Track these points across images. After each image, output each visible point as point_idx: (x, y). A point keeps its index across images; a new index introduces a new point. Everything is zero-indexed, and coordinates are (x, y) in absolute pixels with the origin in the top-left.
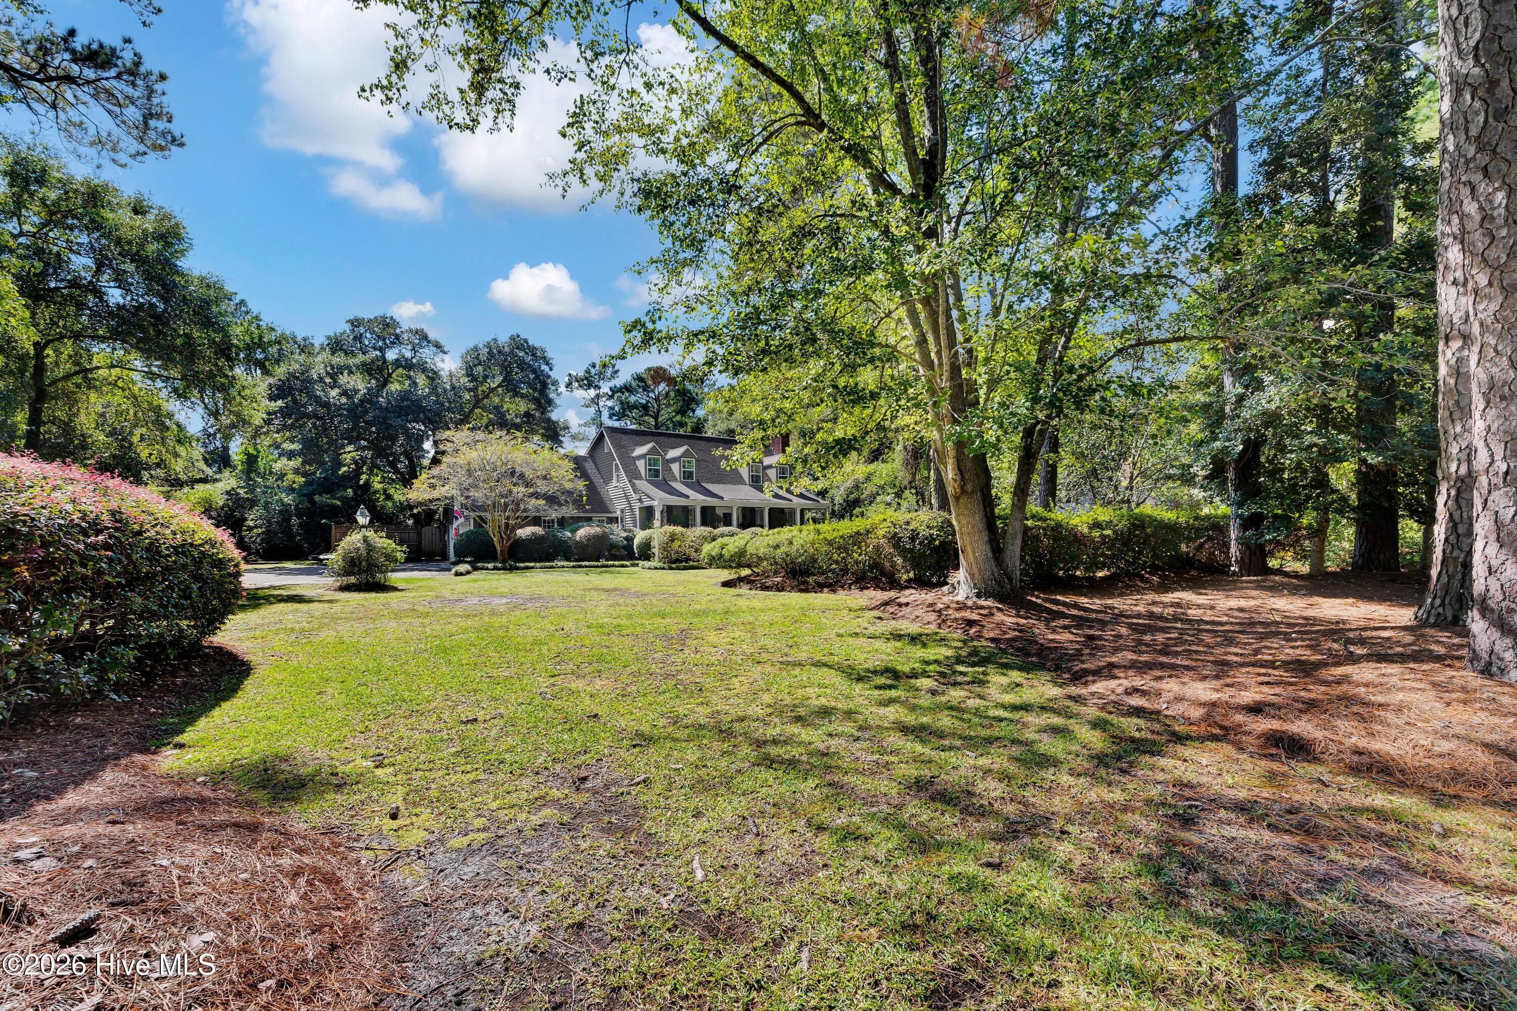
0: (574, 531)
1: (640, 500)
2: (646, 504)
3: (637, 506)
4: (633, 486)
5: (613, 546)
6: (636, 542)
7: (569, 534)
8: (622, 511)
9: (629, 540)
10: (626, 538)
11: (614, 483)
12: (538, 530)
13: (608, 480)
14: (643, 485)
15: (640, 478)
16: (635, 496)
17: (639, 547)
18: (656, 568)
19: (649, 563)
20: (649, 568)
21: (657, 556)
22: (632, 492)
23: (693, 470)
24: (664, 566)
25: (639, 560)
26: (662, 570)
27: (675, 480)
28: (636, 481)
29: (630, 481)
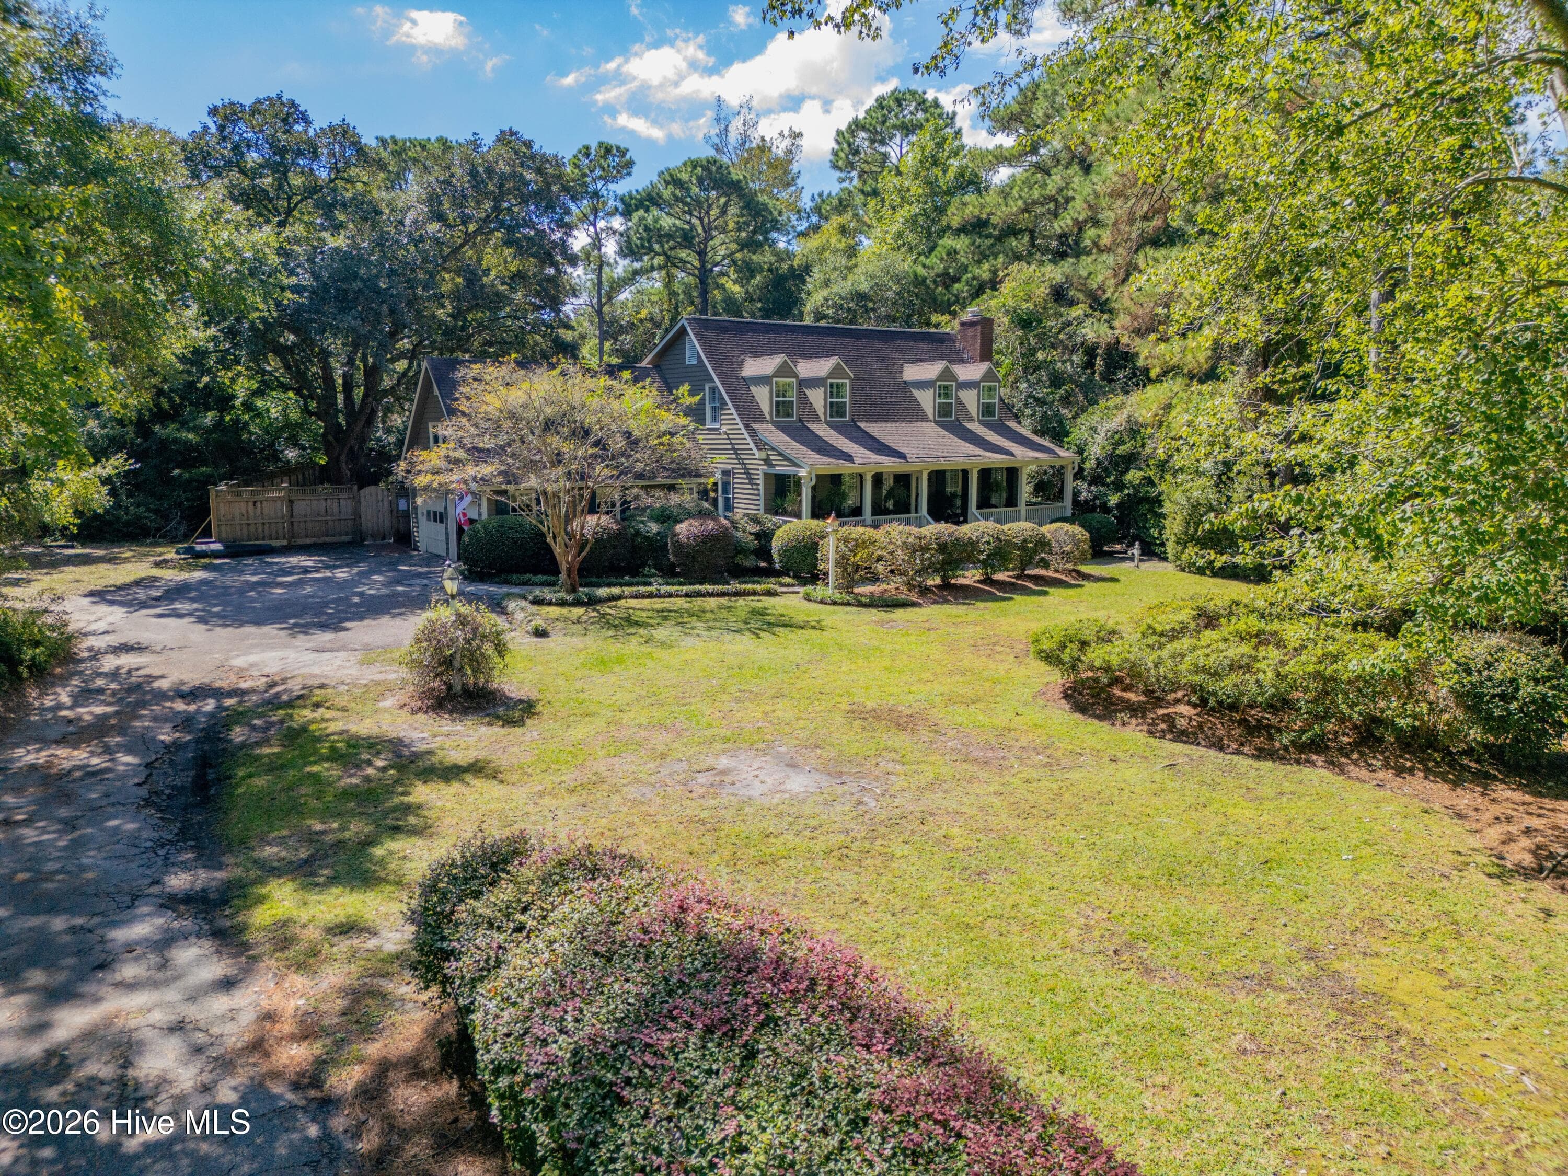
1: (767, 462)
2: (780, 471)
3: (760, 470)
4: (753, 434)
5: (740, 550)
6: (776, 544)
8: (726, 473)
9: (765, 537)
10: (758, 536)
14: (765, 430)
16: (759, 455)
17: (783, 553)
18: (835, 603)
19: (819, 591)
20: (822, 602)
21: (831, 579)
22: (752, 446)
23: (847, 400)
24: (846, 597)
25: (788, 580)
26: (849, 609)
27: (817, 419)
28: (756, 426)
29: (747, 426)
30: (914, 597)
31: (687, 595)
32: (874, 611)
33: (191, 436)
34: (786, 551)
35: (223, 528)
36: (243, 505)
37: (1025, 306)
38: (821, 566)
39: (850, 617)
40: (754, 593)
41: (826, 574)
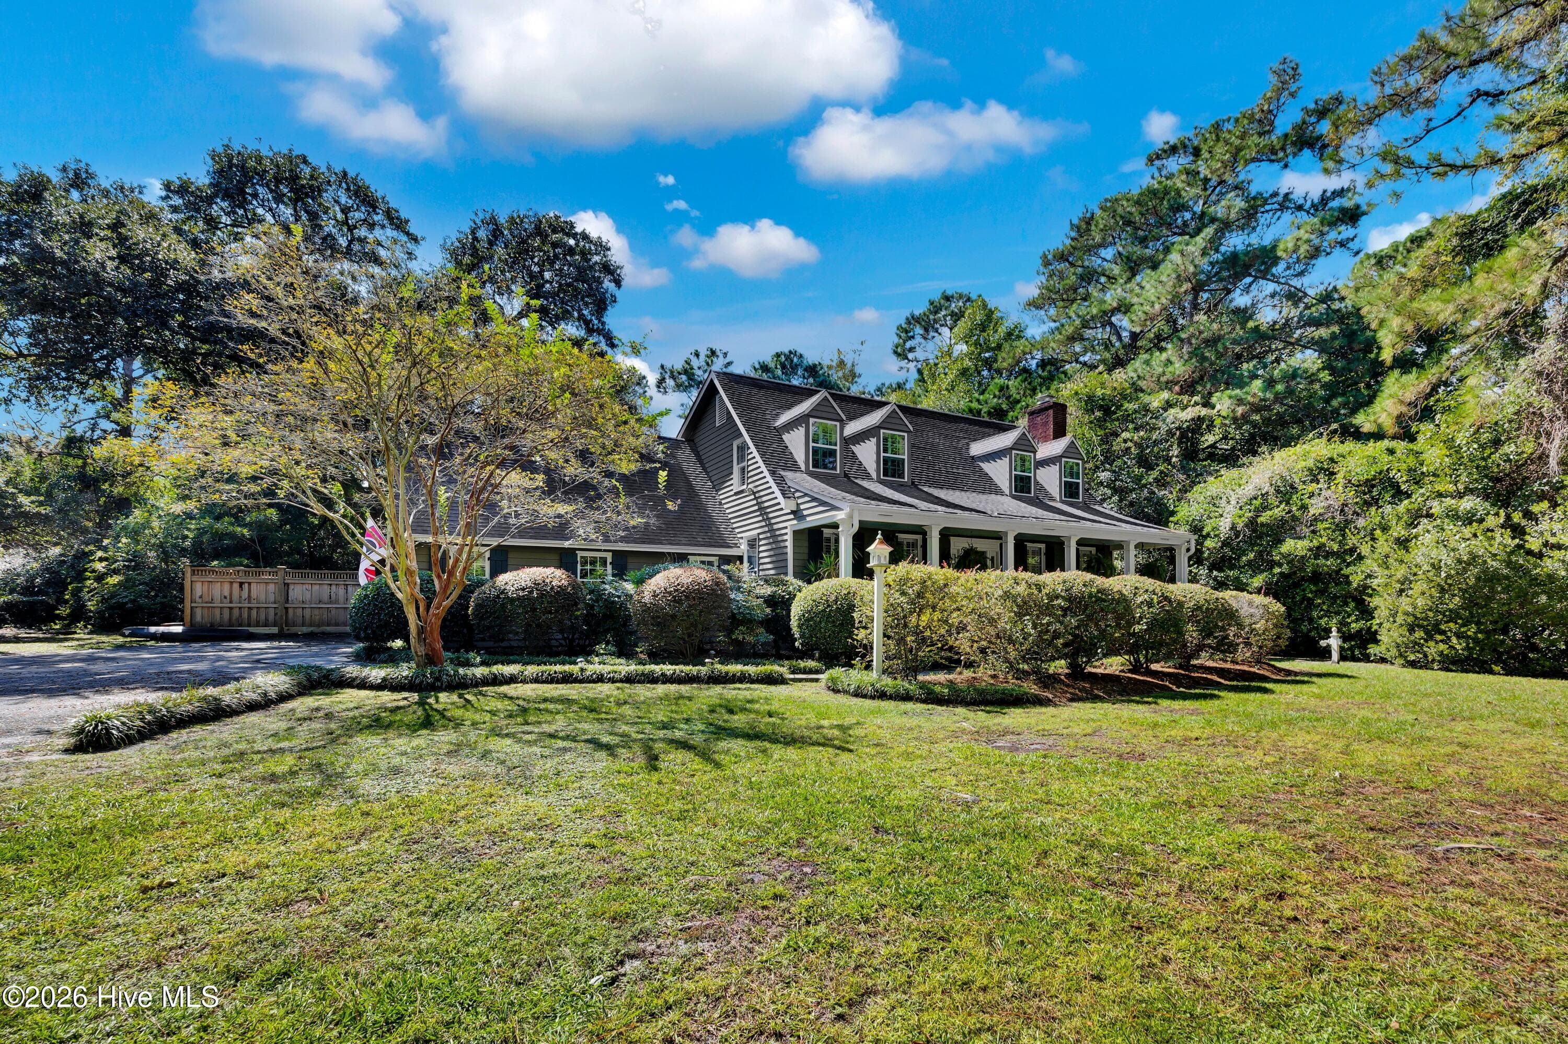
0: (640, 582)
1: (797, 514)
2: (813, 520)
3: (788, 528)
4: (780, 482)
5: (739, 620)
6: (796, 610)
7: (629, 587)
8: (752, 543)
9: (780, 604)
10: (771, 601)
11: (735, 483)
12: (555, 576)
13: (719, 480)
14: (800, 480)
15: (795, 467)
16: (787, 505)
17: (808, 620)
18: (882, 695)
19: (854, 677)
20: (858, 694)
21: (876, 656)
22: (778, 494)
23: (906, 457)
24: (903, 685)
25: (811, 664)
26: (909, 706)
27: (868, 476)
28: (788, 475)
29: (773, 473)
30: (1031, 687)
31: (629, 679)
32: (961, 710)
33: (245, 531)
34: (810, 620)
35: (199, 612)
36: (227, 587)
37: (1099, 392)
38: (861, 634)
39: (913, 722)
40: (742, 678)
41: (868, 648)
